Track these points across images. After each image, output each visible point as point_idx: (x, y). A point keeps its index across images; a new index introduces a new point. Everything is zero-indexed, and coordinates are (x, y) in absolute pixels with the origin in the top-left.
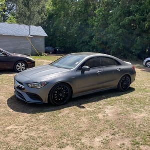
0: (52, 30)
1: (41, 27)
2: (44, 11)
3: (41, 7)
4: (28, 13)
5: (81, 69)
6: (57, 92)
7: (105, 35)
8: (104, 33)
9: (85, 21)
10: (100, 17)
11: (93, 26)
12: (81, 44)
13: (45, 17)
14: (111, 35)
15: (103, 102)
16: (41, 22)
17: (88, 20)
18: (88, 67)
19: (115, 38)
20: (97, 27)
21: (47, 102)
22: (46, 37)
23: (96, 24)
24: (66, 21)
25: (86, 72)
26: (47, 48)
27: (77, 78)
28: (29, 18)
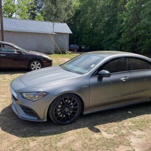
0: (78, 27)
1: (66, 24)
2: (70, 8)
3: (68, 3)
4: (55, 10)
5: (97, 74)
6: (60, 106)
7: (135, 31)
8: (134, 28)
9: (114, 16)
10: (130, 11)
11: (122, 21)
12: (108, 41)
13: (71, 14)
14: (143, 31)
15: (128, 122)
16: (67, 18)
17: (117, 15)
18: (107, 72)
19: (147, 34)
20: (127, 22)
21: (46, 120)
22: (70, 34)
23: (125, 19)
24: (93, 17)
25: (104, 79)
26: (72, 46)
27: (90, 86)
28: (55, 15)
